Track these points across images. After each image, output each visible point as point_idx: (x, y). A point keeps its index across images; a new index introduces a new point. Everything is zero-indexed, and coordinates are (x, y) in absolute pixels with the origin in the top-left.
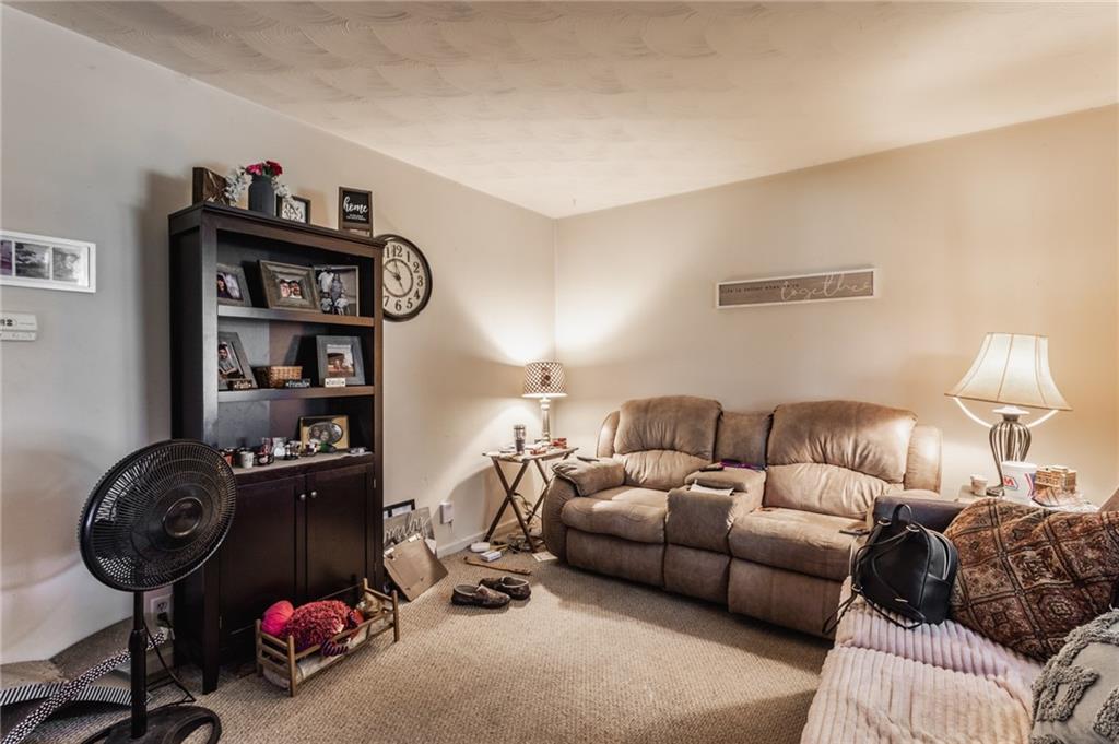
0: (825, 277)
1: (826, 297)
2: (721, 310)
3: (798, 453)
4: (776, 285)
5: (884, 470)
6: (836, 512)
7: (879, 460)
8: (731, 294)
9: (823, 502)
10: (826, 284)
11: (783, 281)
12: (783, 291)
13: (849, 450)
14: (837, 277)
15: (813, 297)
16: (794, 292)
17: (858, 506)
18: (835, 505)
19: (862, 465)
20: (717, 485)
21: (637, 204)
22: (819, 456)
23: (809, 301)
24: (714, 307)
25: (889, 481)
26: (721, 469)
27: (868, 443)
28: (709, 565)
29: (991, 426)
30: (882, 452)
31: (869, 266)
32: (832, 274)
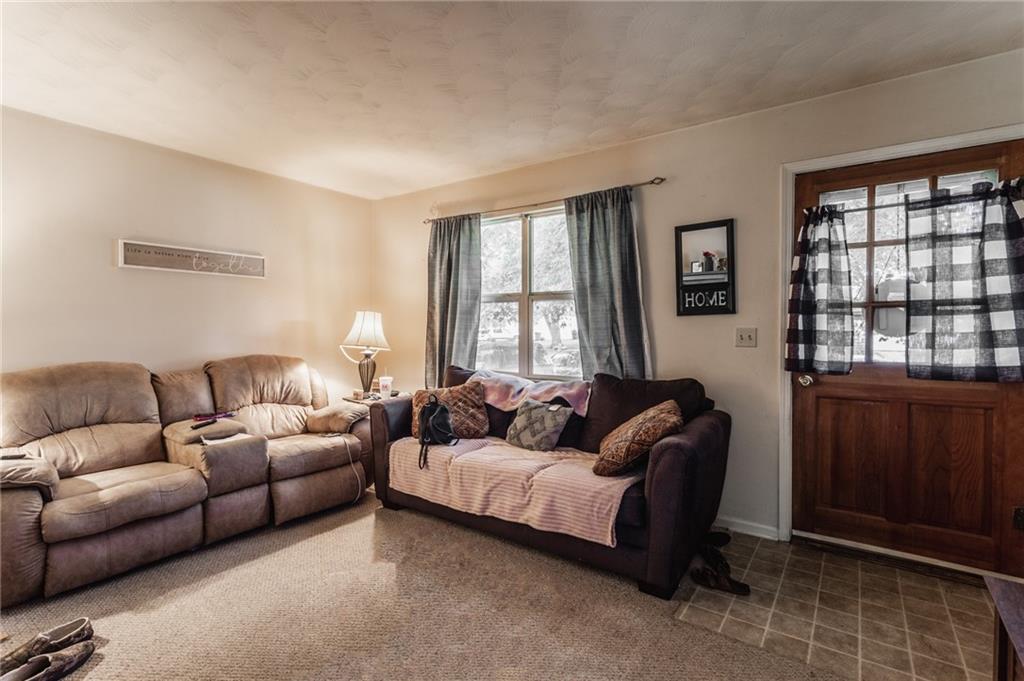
0: (230, 256)
1: (230, 273)
2: (122, 268)
3: (245, 398)
4: (188, 254)
5: (301, 399)
6: (286, 433)
7: (298, 393)
8: (136, 254)
9: (276, 430)
10: (232, 262)
11: (196, 252)
12: (194, 262)
13: (278, 389)
14: (239, 258)
15: (221, 271)
16: (205, 264)
17: (297, 426)
18: (284, 429)
19: (288, 398)
20: (223, 435)
21: (44, 118)
22: (257, 399)
23: (217, 274)
24: (114, 263)
25: (304, 405)
26: (214, 422)
27: (290, 382)
28: (255, 497)
29: (358, 362)
30: (299, 388)
31: (259, 254)
32: (236, 255)
